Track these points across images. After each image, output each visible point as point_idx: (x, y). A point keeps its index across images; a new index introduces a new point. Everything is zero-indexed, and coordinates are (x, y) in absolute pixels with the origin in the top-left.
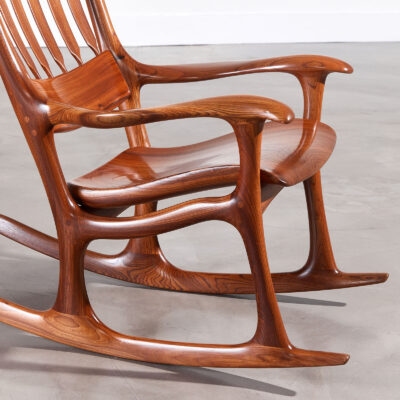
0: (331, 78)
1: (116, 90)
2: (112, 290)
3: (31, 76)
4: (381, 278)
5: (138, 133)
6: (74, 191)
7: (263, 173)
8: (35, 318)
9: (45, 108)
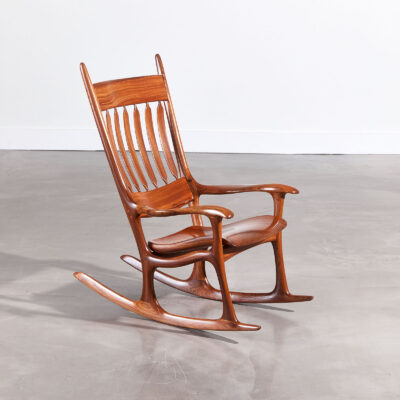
0: (288, 196)
1: (185, 197)
2: (182, 298)
3: (135, 190)
4: (309, 298)
5: (197, 218)
6: (150, 245)
7: (224, 240)
8: (131, 303)
9: (134, 206)
